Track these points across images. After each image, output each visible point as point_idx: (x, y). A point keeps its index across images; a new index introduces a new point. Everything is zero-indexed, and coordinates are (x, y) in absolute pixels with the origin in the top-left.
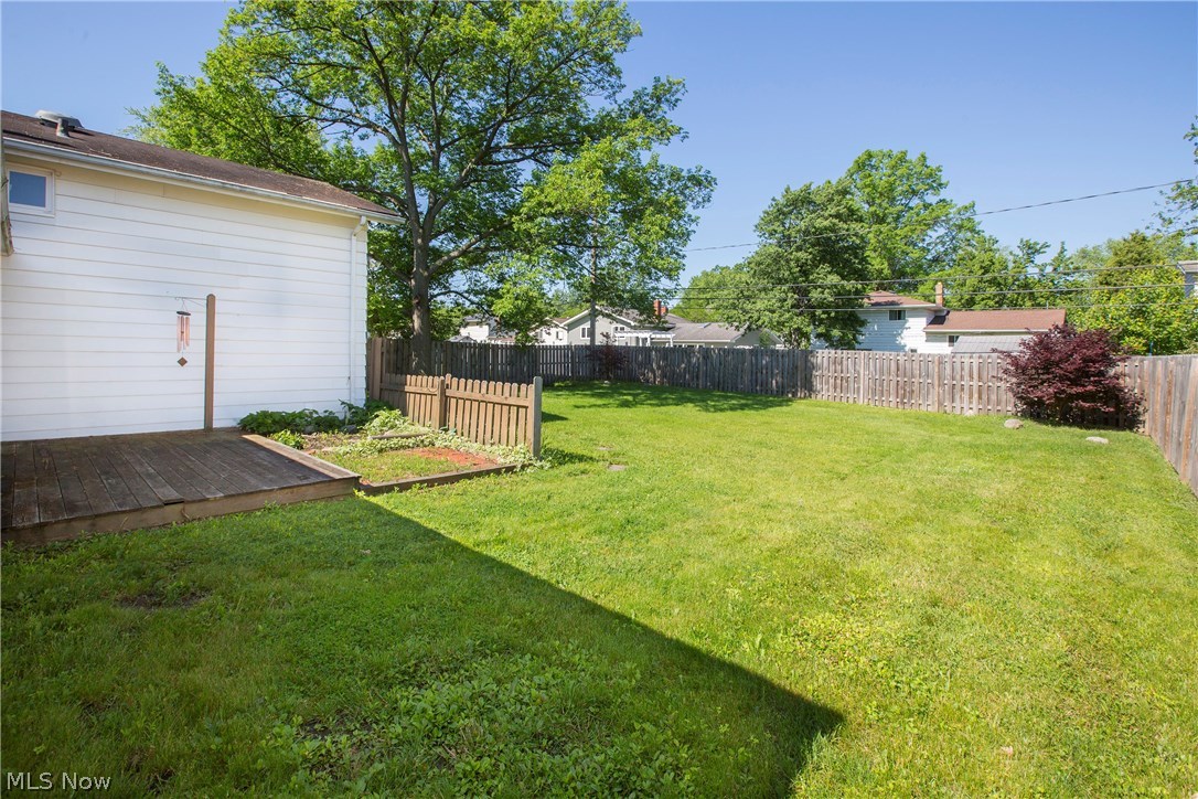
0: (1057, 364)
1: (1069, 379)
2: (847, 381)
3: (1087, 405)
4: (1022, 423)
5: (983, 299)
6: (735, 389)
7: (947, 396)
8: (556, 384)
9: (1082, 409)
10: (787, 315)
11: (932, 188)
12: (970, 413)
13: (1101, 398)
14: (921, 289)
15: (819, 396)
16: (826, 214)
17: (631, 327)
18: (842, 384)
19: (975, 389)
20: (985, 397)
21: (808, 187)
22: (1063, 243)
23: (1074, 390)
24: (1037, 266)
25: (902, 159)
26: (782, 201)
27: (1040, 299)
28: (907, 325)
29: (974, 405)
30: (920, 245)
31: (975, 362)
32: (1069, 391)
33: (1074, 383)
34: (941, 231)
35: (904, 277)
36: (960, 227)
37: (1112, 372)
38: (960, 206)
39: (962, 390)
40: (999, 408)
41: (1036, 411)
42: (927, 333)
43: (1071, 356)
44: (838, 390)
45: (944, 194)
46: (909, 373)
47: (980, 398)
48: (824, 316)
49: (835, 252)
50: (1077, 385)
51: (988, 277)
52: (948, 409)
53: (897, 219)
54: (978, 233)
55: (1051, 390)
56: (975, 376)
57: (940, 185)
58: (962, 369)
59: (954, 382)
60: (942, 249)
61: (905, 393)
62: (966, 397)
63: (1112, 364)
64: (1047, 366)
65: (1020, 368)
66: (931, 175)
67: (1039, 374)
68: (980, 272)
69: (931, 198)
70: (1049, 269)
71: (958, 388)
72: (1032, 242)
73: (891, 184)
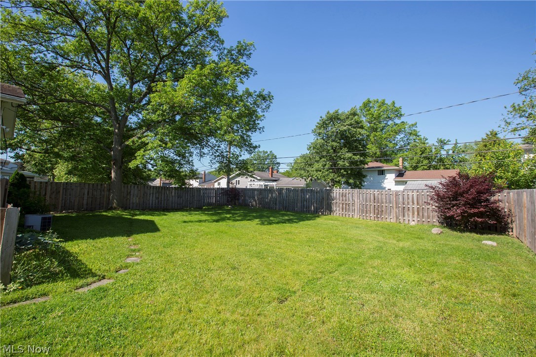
0: (461, 195)
1: (469, 204)
2: (349, 206)
3: (480, 220)
4: (441, 230)
5: (422, 166)
6: (293, 210)
7: (401, 214)
8: (204, 208)
9: (476, 222)
10: (326, 173)
11: (397, 116)
12: (413, 223)
13: (488, 215)
14: (394, 161)
15: (335, 214)
16: (345, 124)
17: (258, 180)
18: (346, 207)
19: (415, 209)
20: (421, 214)
21: (337, 112)
22: (456, 140)
23: (472, 211)
24: (445, 150)
25: (383, 103)
26: (324, 117)
27: (447, 166)
28: (386, 178)
29: (415, 219)
30: (393, 142)
31: (415, 194)
32: (469, 211)
33: (472, 206)
34: (402, 136)
35: (385, 156)
36: (411, 134)
37: (493, 199)
38: (410, 124)
39: (409, 210)
40: (429, 220)
41: (449, 223)
42: (395, 181)
43: (469, 190)
44: (344, 210)
45: (403, 119)
46: (380, 201)
47: (418, 214)
48: (345, 173)
49: (350, 142)
50: (474, 208)
51: (424, 155)
52: (402, 221)
53: (382, 130)
54: (418, 136)
55: (459, 211)
56: (415, 202)
57: (401, 115)
58: (408, 199)
59: (404, 206)
60: (403, 144)
61: (379, 212)
62: (411, 214)
63: (493, 194)
64: (455, 197)
65: (440, 197)
66: (397, 110)
67: (451, 201)
68: (420, 153)
69: (397, 121)
70: (451, 152)
71: (406, 209)
72: (442, 139)
73: (379, 114)
